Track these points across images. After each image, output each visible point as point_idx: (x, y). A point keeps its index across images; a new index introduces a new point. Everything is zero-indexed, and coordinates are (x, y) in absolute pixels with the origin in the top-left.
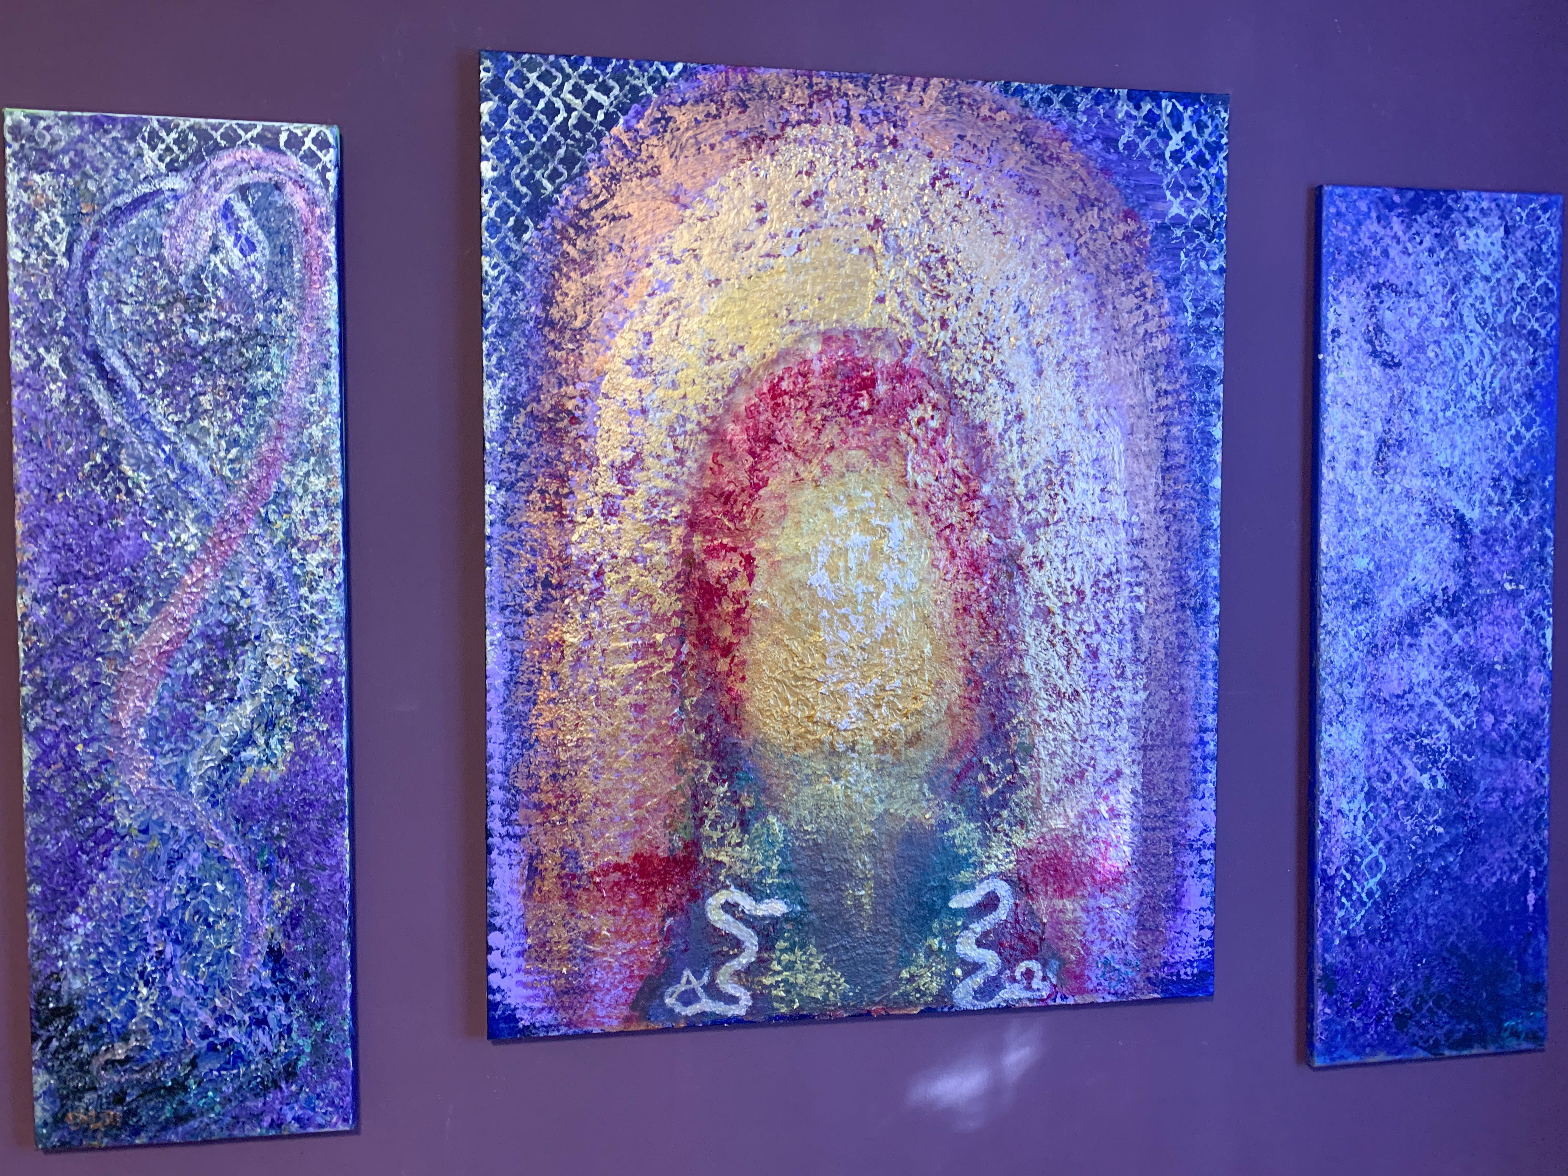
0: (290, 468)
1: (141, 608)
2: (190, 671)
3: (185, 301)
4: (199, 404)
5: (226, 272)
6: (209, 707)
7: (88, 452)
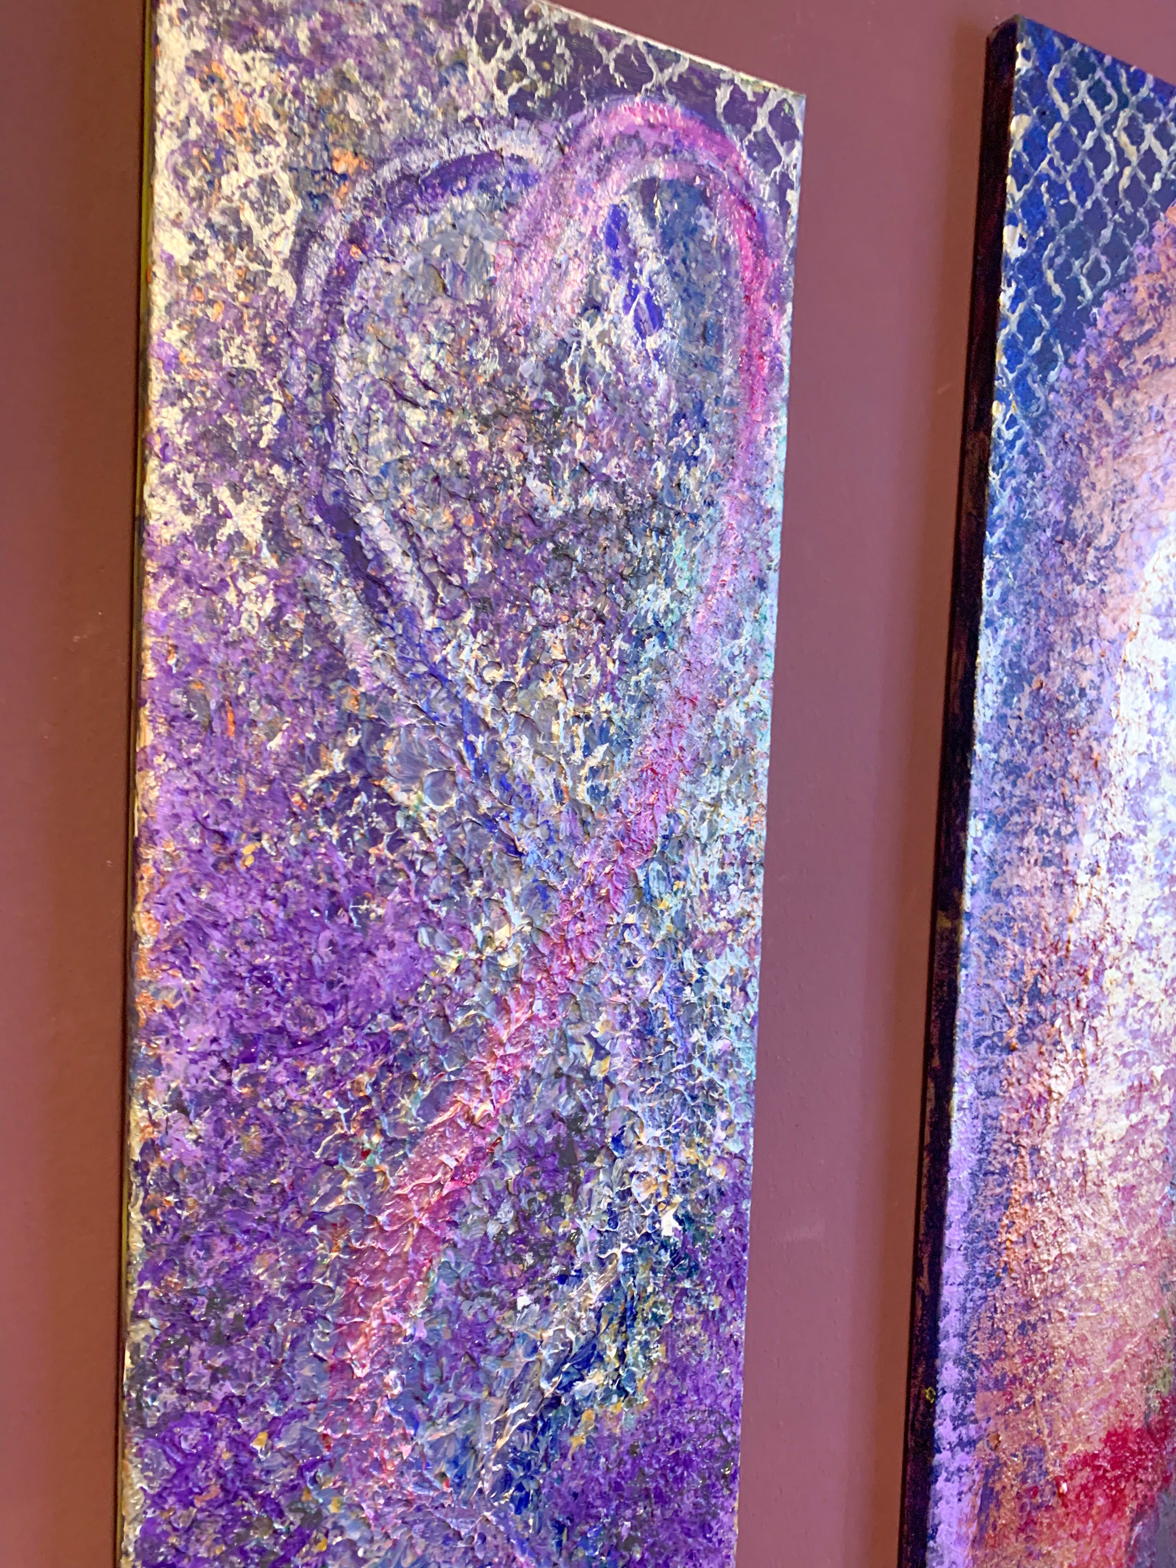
0: (689, 788)
1: (405, 1102)
2: (493, 1229)
3: (529, 415)
4: (544, 647)
5: (608, 364)
6: (523, 1299)
7: (315, 745)
